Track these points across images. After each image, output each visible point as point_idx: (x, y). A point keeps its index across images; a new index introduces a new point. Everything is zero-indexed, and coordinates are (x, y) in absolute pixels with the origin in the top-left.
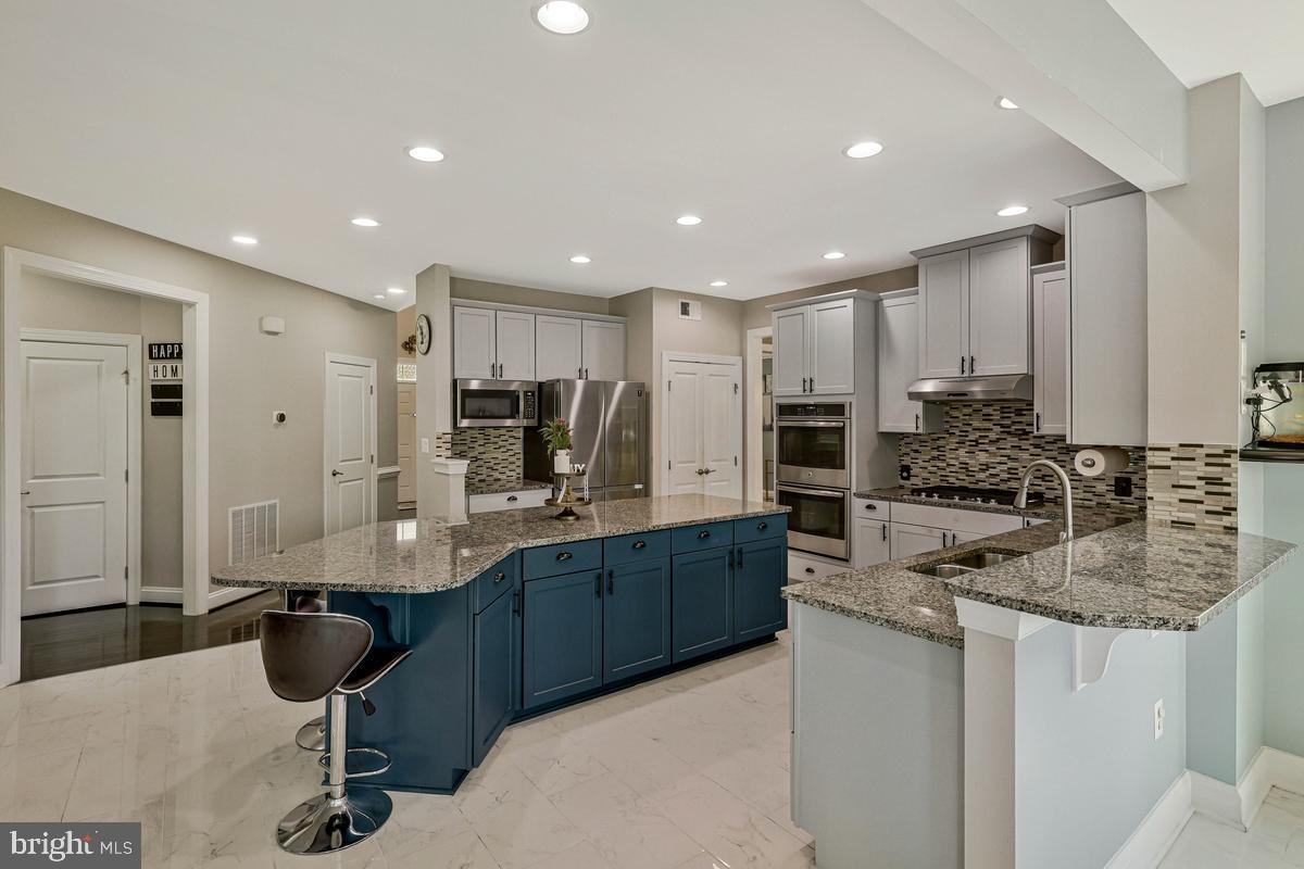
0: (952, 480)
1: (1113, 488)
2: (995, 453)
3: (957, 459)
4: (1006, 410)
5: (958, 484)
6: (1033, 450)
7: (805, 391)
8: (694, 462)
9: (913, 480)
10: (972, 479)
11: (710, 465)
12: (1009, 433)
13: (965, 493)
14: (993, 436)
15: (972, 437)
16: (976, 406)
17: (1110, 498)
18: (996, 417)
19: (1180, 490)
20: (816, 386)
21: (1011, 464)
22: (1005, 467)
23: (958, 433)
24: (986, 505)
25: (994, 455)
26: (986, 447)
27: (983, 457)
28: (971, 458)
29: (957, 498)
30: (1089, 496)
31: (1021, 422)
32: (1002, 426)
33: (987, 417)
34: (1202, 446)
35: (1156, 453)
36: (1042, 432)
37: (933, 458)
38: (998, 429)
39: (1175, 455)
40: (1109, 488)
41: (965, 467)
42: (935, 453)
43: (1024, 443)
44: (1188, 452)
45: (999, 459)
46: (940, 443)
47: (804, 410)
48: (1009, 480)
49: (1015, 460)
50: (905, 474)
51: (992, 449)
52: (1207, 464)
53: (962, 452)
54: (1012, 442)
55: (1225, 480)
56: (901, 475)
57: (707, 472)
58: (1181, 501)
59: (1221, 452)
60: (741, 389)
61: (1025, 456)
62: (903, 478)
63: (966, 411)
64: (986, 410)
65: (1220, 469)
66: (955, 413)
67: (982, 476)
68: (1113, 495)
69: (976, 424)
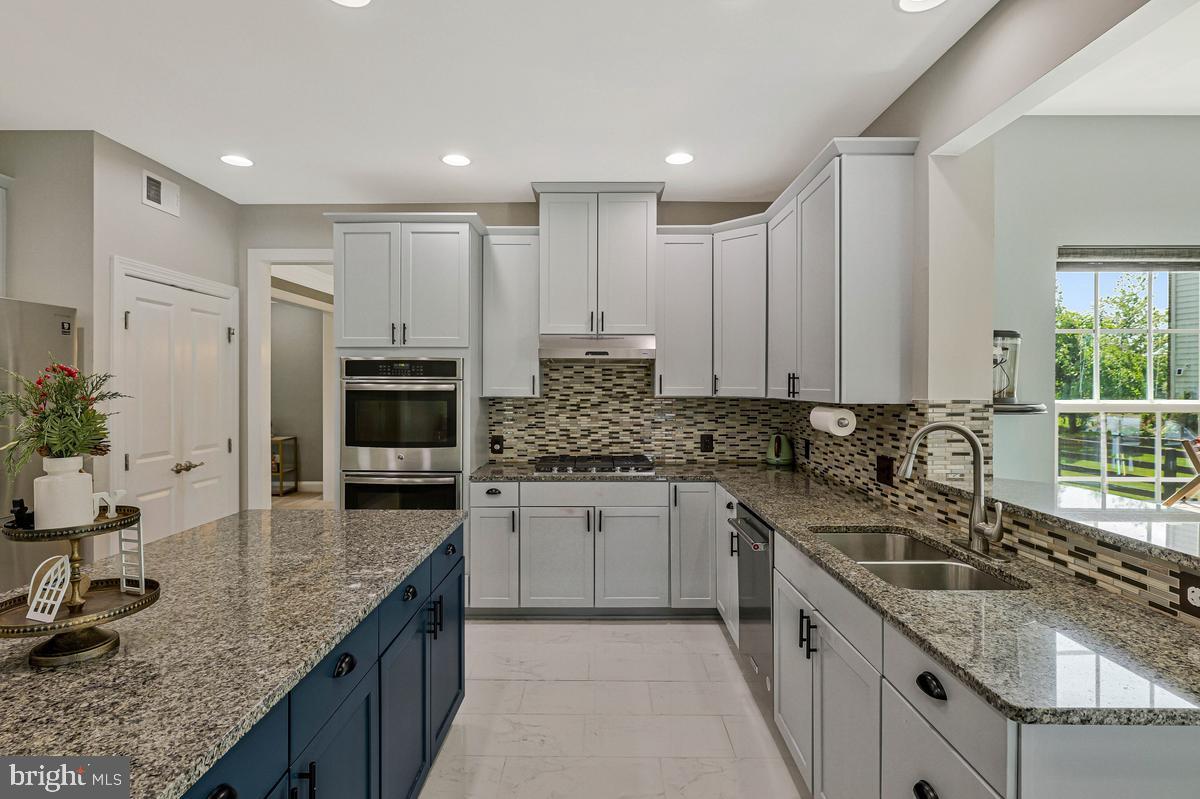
0: (552, 449)
1: (699, 445)
2: (596, 418)
3: (557, 425)
4: (607, 372)
5: (559, 453)
6: (633, 413)
7: (393, 341)
8: (166, 453)
9: (507, 453)
10: (574, 447)
11: (193, 456)
12: (610, 396)
13: (563, 461)
14: (594, 399)
15: (573, 401)
16: (578, 368)
17: (697, 455)
18: (598, 378)
19: (953, 444)
20: (410, 336)
21: (612, 428)
22: (606, 432)
23: (558, 397)
24: (625, 474)
25: (596, 419)
26: (588, 411)
27: (584, 422)
28: (572, 425)
29: (556, 469)
30: (681, 454)
31: (621, 385)
32: (604, 389)
33: (589, 380)
34: (968, 402)
35: (936, 410)
36: (664, 394)
37: (531, 426)
38: (599, 392)
39: (949, 411)
40: (696, 445)
41: (566, 434)
42: (533, 421)
43: (625, 407)
44: (958, 409)
45: (601, 424)
46: (539, 408)
47: (390, 368)
48: (610, 444)
49: (617, 423)
50: (497, 447)
51: (594, 413)
52: (973, 419)
53: (562, 418)
54: (613, 405)
55: (985, 432)
56: (492, 448)
57: (188, 468)
58: (954, 454)
59: (980, 406)
60: (236, 334)
61: (626, 419)
62: (494, 451)
63: (570, 372)
64: (588, 372)
65: (980, 422)
66: (554, 375)
67: (583, 442)
68: (699, 452)
69: (578, 387)
